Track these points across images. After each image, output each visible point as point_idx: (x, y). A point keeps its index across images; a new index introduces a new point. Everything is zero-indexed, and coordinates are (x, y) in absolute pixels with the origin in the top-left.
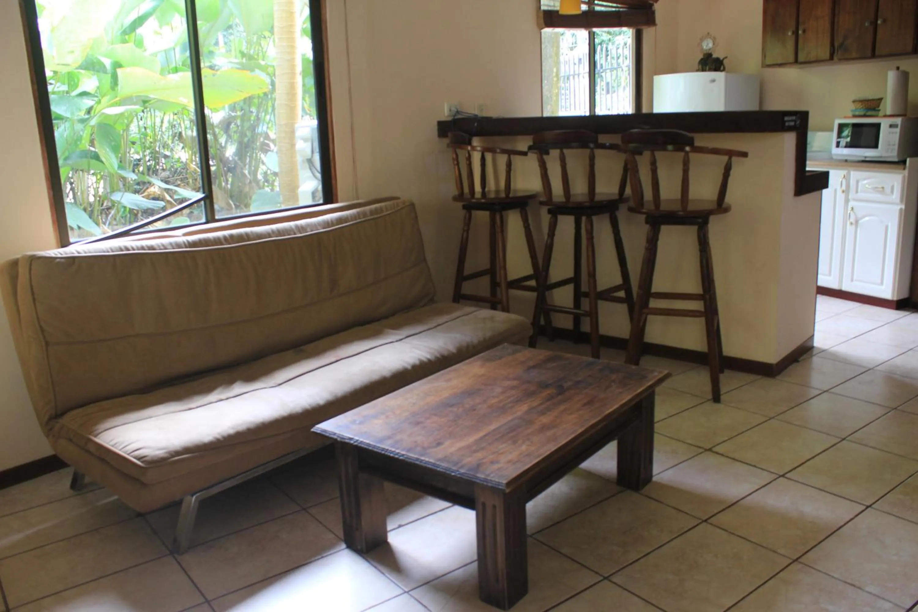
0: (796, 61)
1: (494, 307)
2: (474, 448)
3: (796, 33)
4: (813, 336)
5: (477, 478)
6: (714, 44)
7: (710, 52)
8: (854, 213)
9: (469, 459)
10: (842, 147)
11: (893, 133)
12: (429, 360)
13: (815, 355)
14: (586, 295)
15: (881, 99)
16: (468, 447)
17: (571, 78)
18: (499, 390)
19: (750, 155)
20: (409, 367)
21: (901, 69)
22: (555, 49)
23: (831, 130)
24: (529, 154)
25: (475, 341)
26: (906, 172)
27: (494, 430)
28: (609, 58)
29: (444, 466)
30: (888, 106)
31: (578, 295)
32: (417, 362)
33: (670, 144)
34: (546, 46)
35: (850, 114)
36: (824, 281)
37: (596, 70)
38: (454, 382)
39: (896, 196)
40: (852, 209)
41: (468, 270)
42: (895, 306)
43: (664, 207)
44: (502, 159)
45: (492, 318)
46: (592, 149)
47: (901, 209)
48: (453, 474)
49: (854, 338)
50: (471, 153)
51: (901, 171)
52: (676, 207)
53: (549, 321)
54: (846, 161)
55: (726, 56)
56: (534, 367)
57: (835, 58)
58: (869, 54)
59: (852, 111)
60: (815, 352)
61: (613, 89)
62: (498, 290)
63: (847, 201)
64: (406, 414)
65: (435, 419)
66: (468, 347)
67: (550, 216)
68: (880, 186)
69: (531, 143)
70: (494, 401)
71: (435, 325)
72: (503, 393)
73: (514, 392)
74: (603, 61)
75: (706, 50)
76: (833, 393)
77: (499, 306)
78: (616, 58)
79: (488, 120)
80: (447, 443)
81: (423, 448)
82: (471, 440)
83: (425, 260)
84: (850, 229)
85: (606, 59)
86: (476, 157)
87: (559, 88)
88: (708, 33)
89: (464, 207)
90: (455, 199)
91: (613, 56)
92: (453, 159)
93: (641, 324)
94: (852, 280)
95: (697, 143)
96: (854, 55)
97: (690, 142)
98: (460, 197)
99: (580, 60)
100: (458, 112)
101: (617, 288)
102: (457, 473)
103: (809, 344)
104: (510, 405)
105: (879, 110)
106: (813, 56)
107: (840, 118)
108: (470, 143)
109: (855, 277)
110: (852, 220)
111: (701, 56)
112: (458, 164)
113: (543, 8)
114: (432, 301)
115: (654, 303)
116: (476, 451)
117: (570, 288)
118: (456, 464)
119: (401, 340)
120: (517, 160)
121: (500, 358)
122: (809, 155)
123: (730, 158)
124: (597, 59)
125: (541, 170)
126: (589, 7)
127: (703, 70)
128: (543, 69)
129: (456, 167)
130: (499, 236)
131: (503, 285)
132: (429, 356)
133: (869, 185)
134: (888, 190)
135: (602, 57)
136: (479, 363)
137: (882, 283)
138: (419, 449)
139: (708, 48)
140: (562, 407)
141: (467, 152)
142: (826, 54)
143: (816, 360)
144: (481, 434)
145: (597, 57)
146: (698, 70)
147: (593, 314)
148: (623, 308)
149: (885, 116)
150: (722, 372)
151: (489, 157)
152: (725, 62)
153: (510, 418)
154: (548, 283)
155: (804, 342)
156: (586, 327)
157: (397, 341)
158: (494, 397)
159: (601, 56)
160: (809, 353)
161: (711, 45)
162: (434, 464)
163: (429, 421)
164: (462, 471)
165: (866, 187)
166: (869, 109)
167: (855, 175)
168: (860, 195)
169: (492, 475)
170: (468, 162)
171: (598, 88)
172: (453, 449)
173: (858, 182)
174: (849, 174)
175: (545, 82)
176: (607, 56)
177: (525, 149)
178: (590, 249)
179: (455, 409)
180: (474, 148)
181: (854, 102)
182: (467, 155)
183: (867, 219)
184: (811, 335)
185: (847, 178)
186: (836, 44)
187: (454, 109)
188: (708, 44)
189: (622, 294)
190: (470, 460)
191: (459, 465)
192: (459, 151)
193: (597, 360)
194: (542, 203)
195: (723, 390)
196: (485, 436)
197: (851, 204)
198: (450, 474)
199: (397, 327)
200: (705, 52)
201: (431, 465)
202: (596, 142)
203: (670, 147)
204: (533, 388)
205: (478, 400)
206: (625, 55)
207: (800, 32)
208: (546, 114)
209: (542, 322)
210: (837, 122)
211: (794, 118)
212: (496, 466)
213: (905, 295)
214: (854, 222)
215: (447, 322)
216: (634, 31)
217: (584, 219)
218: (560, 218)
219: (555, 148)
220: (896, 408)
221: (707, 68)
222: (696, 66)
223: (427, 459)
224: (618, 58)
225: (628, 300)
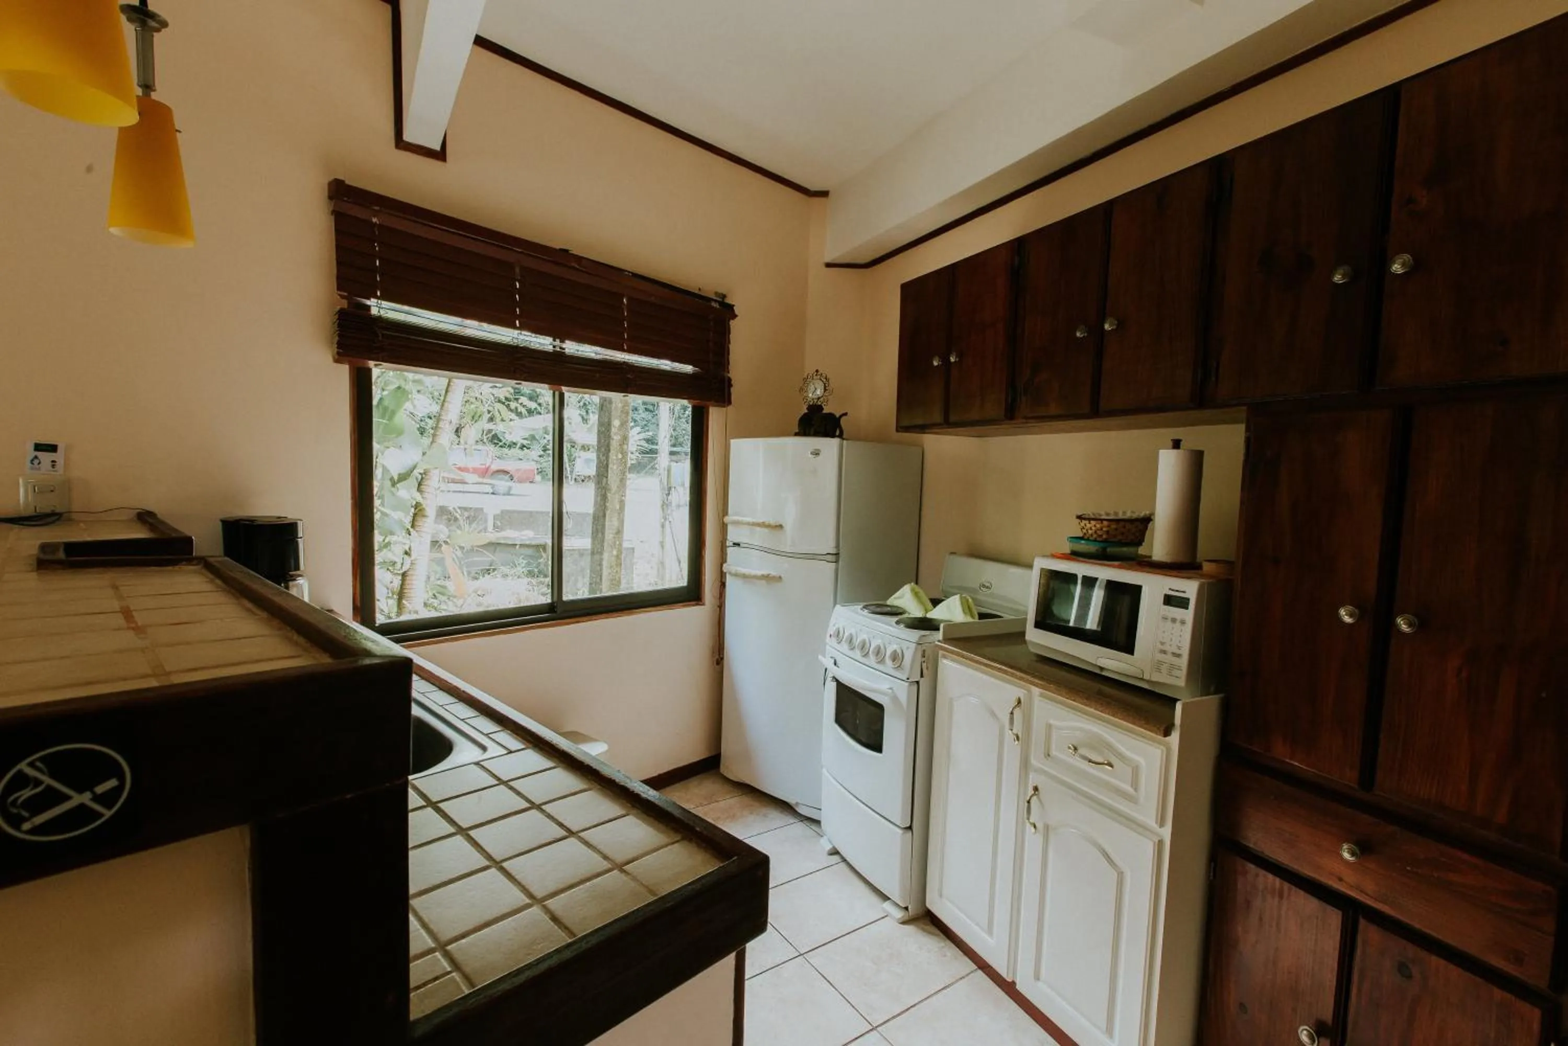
0: (946, 422)
3: (946, 361)
6: (825, 390)
7: (819, 403)
8: (1043, 803)
11: (1175, 620)
21: (1187, 446)
26: (1174, 738)
39: (1147, 800)
40: (1036, 789)
51: (1161, 736)
55: (846, 411)
57: (1017, 415)
58: (1087, 406)
59: (1071, 541)
63: (1025, 764)
75: (813, 400)
88: (817, 372)
94: (1037, 977)
96: (1053, 409)
109: (1044, 975)
111: (804, 411)
127: (806, 434)
137: (1110, 1031)
139: (815, 397)
142: (1003, 408)
146: (796, 434)
149: (1152, 569)
152: (843, 421)
161: (819, 392)
173: (1049, 729)
174: (1029, 700)
181: (1079, 517)
185: (1023, 705)
186: (1020, 383)
188: (815, 390)
197: (1034, 776)
200: (811, 403)
207: (953, 359)
210: (1038, 563)
214: (1041, 823)
221: (813, 430)
222: (795, 426)
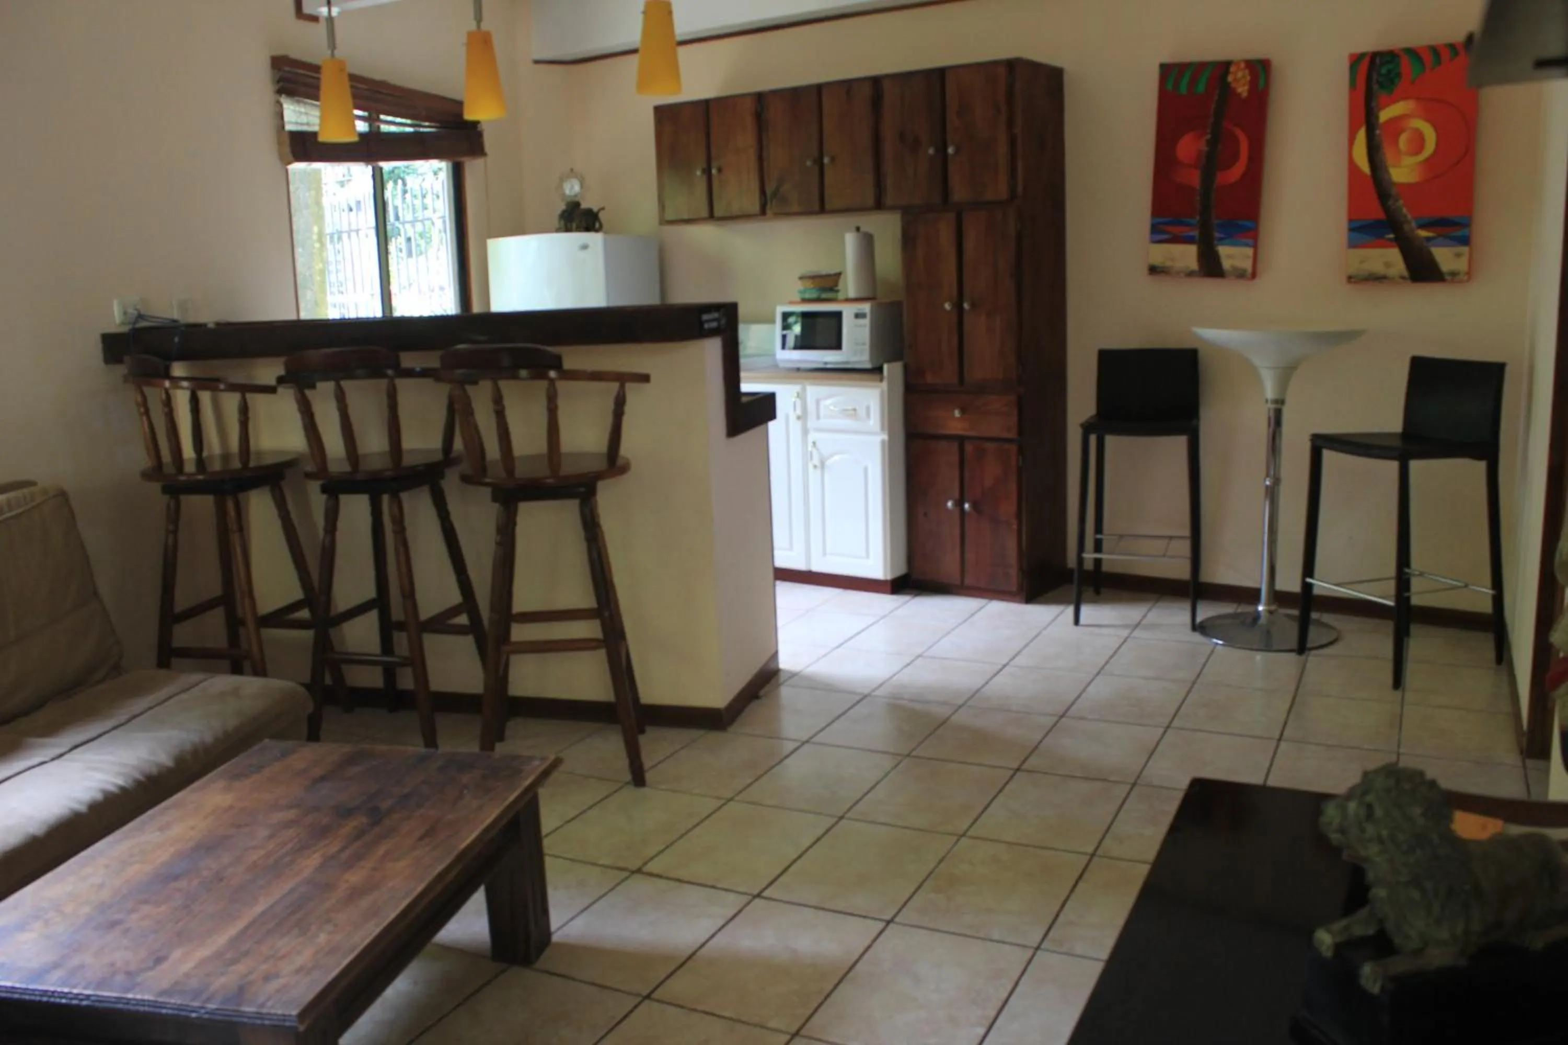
0: (711, 216)
1: (237, 669)
2: (229, 956)
3: (707, 172)
4: (776, 653)
5: (243, 1014)
6: (582, 187)
7: (577, 199)
8: (818, 450)
9: (223, 980)
10: (790, 349)
11: (861, 326)
12: (123, 789)
13: (785, 681)
14: (401, 626)
15: (838, 275)
16: (218, 955)
17: (345, 236)
18: (263, 833)
19: (652, 378)
20: (83, 808)
21: (863, 229)
22: (313, 193)
23: (772, 321)
24: (280, 390)
25: (208, 738)
26: (884, 384)
27: (263, 913)
28: (408, 196)
29: (175, 1004)
30: (850, 285)
31: (387, 628)
32: (99, 796)
33: (524, 367)
34: (297, 189)
35: (797, 298)
36: (783, 559)
37: (388, 223)
38: (177, 830)
39: (874, 421)
40: (814, 443)
41: (181, 602)
42: (889, 587)
43: (522, 472)
44: (231, 402)
45: (235, 692)
46: (391, 379)
47: (883, 442)
48: (194, 1015)
49: (838, 647)
50: (171, 392)
51: (879, 384)
52: (541, 471)
53: (339, 678)
54: (798, 370)
55: (601, 206)
56: (322, 779)
57: (769, 212)
58: (816, 207)
59: (800, 292)
60: (782, 677)
61: (418, 248)
62: (242, 631)
63: (805, 432)
64: (86, 910)
65: (146, 909)
66: (195, 752)
67: (324, 497)
68: (850, 408)
69: (281, 371)
70: (254, 856)
71: (123, 718)
72: (271, 837)
73: (291, 832)
74: (398, 202)
75: (570, 196)
76: (814, 743)
77: (247, 665)
78: (420, 197)
79: (197, 328)
80: (177, 954)
81: (129, 974)
82: (221, 940)
83: (96, 593)
84: (814, 475)
85: (404, 199)
86: (182, 399)
87: (326, 262)
88: (572, 170)
89: (166, 490)
90: (147, 476)
91: (414, 193)
92: (138, 404)
93: (501, 669)
94: (825, 554)
95: (568, 364)
96: (795, 208)
97: (556, 362)
98: (155, 472)
99: (358, 203)
100: (140, 317)
101: (454, 611)
102: (203, 1011)
103: (772, 666)
104: (287, 859)
105: (837, 291)
106: (735, 208)
107: (783, 304)
108: (167, 375)
109: (828, 550)
110: (816, 461)
111: (562, 207)
112: (147, 412)
113: (288, 127)
114: (117, 669)
115: (520, 633)
116: (234, 961)
117: (372, 617)
118: (197, 994)
119: (61, 755)
120: (258, 402)
121: (260, 768)
122: (743, 361)
123: (622, 387)
124: (388, 199)
125: (303, 419)
126: (370, 126)
127: (568, 230)
128: (295, 227)
129: (145, 418)
130: (235, 539)
131: (251, 625)
132: (120, 782)
133: (835, 407)
134: (862, 412)
135: (396, 195)
136: (221, 784)
137: (868, 556)
138: (120, 978)
139: (573, 194)
140: (381, 850)
141: (163, 392)
142: (756, 208)
143: (785, 692)
144: (240, 925)
145: (388, 194)
146: (558, 230)
147: (417, 661)
148: (467, 642)
149: (848, 300)
150: (642, 731)
151: (205, 397)
152: (602, 216)
153: (288, 885)
154: (333, 613)
155: (767, 663)
156: (406, 680)
157: (53, 759)
158: (255, 848)
159: (395, 193)
160: (773, 681)
161: (577, 188)
162: (154, 1004)
163: (134, 916)
164: (211, 1006)
165: (831, 410)
166: (824, 290)
167: (815, 391)
168: (823, 422)
169: (270, 1004)
170: (166, 410)
171: (392, 248)
172: (188, 966)
173: (818, 402)
174: (804, 390)
175: (299, 250)
176: (405, 192)
177: (272, 382)
178: (402, 549)
179: (182, 884)
180: (175, 380)
181: (801, 278)
182: (164, 396)
183: (836, 458)
184: (773, 652)
185: (801, 396)
186: (769, 191)
187: (131, 311)
188: (572, 187)
189: (463, 619)
190: (224, 982)
191: (204, 996)
192: (148, 390)
193: (432, 750)
194: (309, 476)
195: (647, 762)
196: (247, 928)
197: (812, 436)
198: (188, 1018)
199: (51, 730)
200: (569, 200)
201: (149, 1006)
202: (396, 366)
203: (523, 373)
204: (325, 820)
205: (226, 859)
206: (435, 192)
207: (714, 171)
208: (304, 315)
209: (328, 680)
210: (780, 310)
211: (716, 315)
212: (274, 985)
213: (902, 570)
214: (818, 463)
215: (151, 708)
216: (450, 164)
217: (386, 498)
218: (344, 499)
219: (326, 379)
220: (908, 755)
221: (574, 225)
222: (556, 222)
223: (139, 997)
224: (424, 196)
225: (475, 628)
